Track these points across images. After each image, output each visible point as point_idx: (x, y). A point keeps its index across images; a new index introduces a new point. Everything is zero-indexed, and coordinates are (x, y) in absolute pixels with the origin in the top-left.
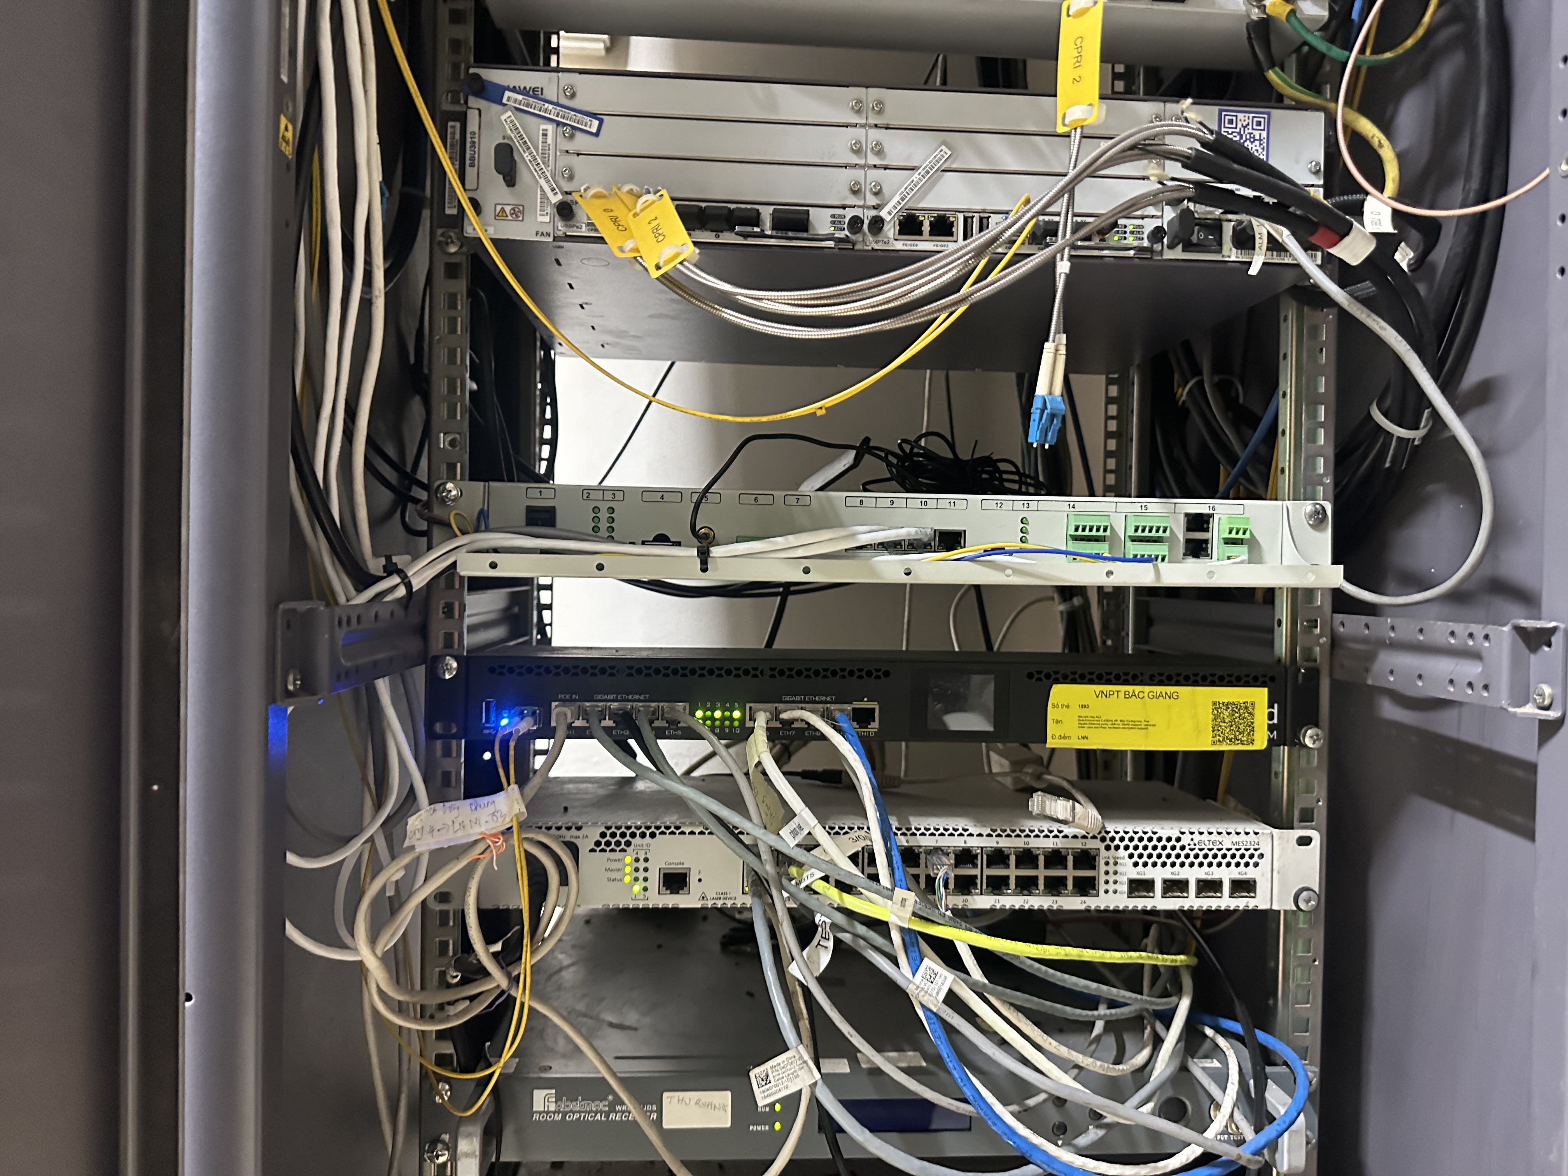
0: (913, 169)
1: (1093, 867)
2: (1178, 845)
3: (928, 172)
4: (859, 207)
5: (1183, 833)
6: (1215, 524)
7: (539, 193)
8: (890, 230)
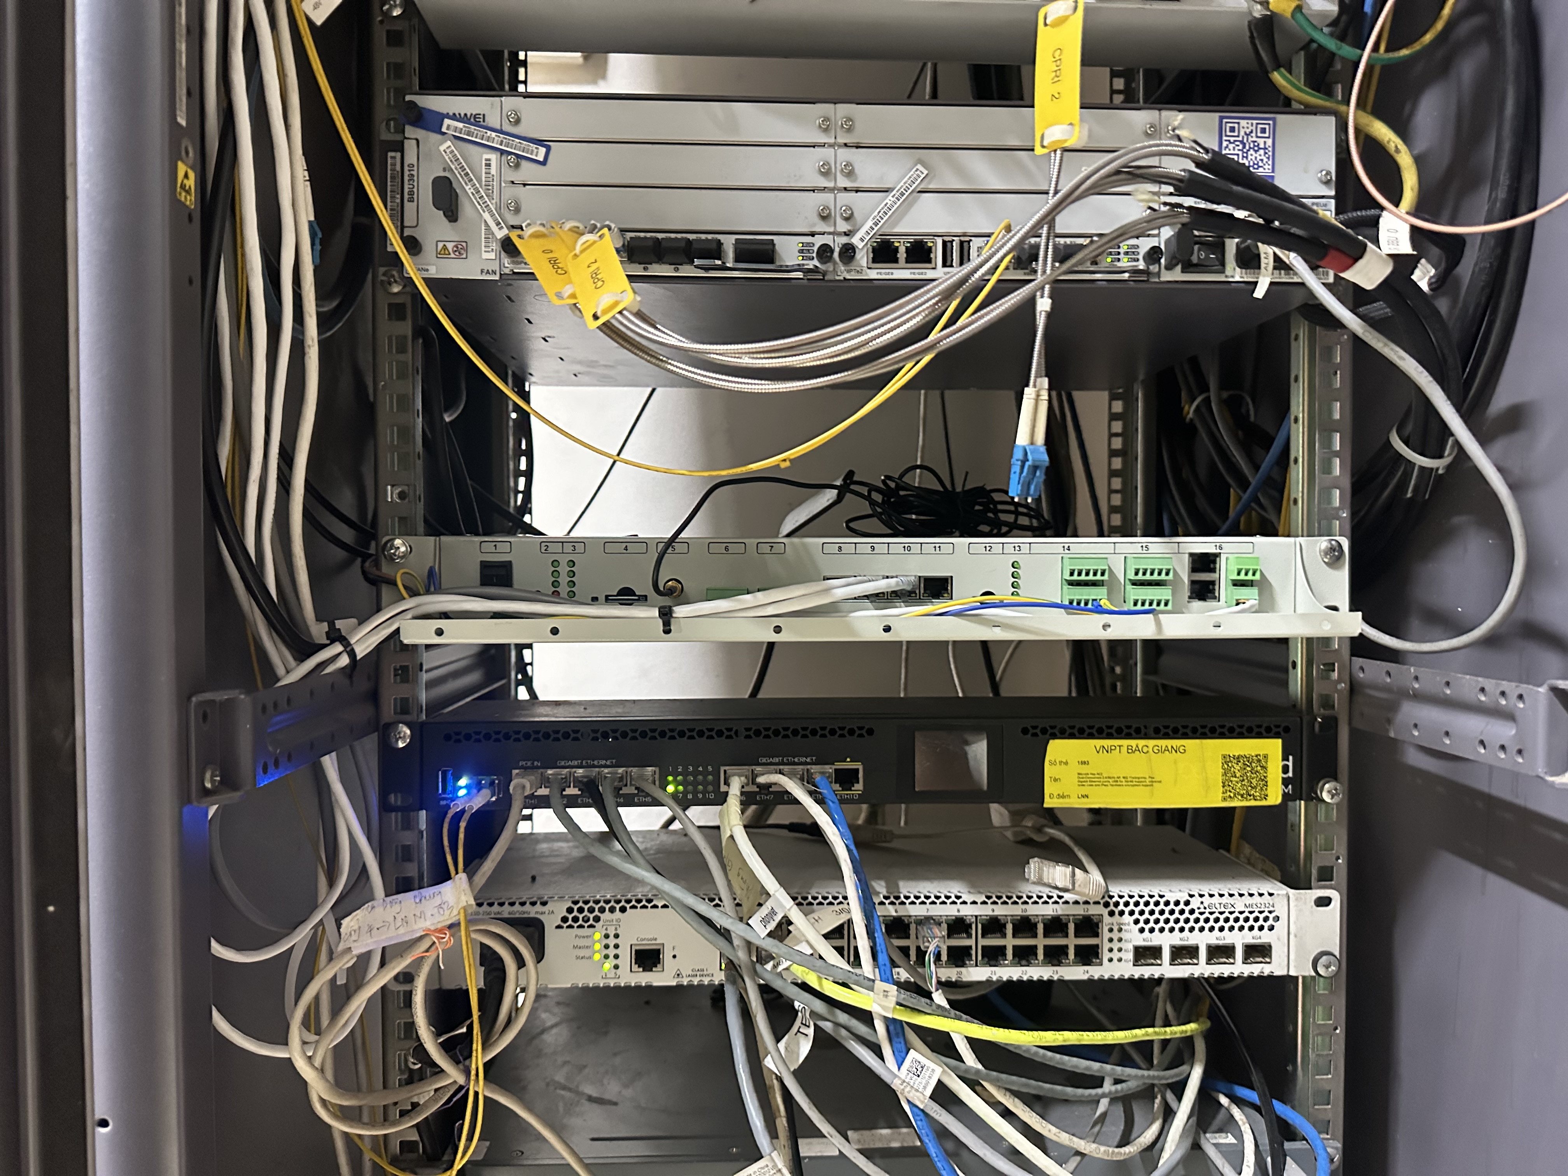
0: (887, 191)
1: (1096, 935)
2: (1187, 909)
3: (902, 194)
4: (830, 233)
5: (1191, 896)
6: (1222, 562)
7: (483, 228)
8: (863, 258)
